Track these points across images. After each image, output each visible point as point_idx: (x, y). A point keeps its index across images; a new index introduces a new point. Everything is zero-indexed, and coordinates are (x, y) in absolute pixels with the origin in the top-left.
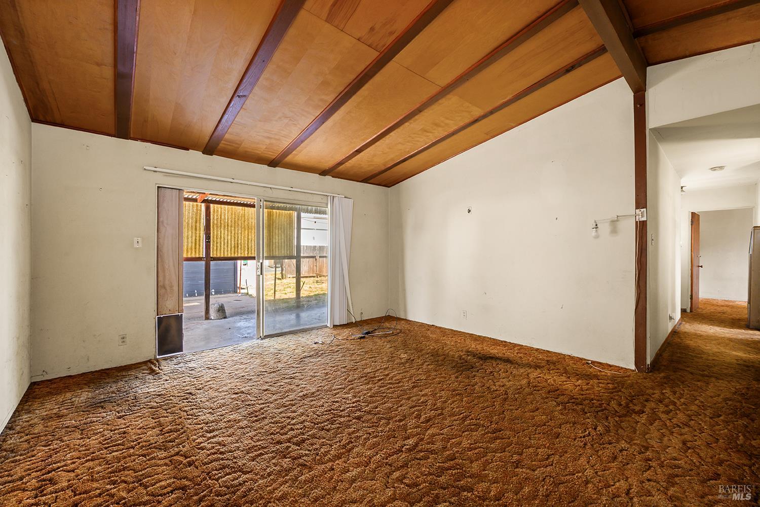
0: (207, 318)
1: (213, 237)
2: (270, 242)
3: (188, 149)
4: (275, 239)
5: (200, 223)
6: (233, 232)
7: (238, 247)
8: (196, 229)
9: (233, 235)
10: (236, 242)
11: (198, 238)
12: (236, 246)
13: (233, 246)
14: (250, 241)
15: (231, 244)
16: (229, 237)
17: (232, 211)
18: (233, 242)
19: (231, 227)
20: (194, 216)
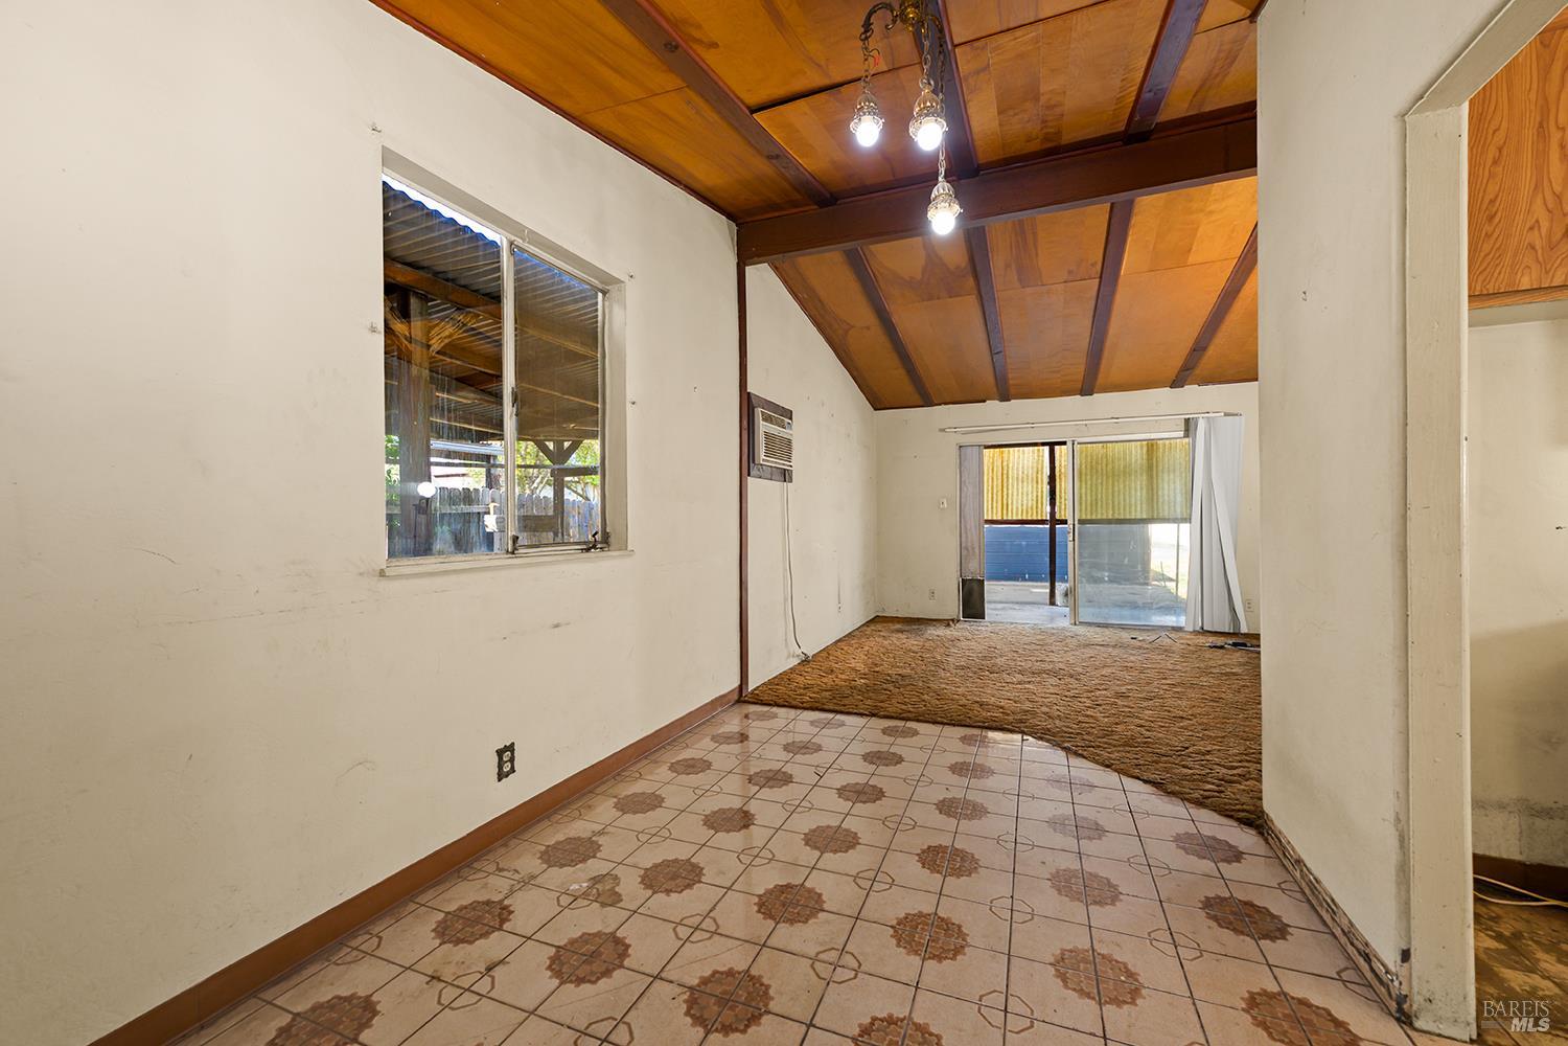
0: (1052, 603)
1: (1060, 492)
2: (1153, 495)
3: (984, 401)
4: (1163, 489)
5: (1042, 473)
6: (1089, 483)
7: (1097, 503)
8: (1037, 482)
9: (1089, 486)
10: (1094, 498)
11: (1039, 494)
12: (1094, 503)
13: (1089, 502)
14: (1116, 494)
15: (1086, 500)
16: (1083, 491)
17: (1087, 451)
18: (1089, 498)
19: (1086, 474)
20: (1035, 465)
